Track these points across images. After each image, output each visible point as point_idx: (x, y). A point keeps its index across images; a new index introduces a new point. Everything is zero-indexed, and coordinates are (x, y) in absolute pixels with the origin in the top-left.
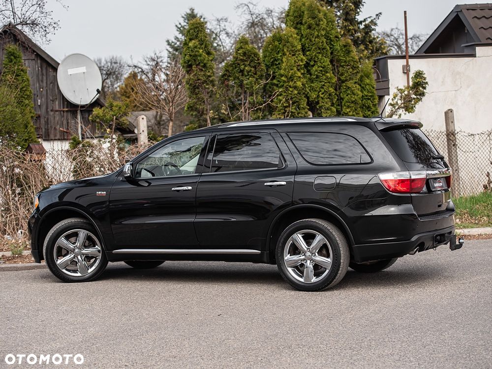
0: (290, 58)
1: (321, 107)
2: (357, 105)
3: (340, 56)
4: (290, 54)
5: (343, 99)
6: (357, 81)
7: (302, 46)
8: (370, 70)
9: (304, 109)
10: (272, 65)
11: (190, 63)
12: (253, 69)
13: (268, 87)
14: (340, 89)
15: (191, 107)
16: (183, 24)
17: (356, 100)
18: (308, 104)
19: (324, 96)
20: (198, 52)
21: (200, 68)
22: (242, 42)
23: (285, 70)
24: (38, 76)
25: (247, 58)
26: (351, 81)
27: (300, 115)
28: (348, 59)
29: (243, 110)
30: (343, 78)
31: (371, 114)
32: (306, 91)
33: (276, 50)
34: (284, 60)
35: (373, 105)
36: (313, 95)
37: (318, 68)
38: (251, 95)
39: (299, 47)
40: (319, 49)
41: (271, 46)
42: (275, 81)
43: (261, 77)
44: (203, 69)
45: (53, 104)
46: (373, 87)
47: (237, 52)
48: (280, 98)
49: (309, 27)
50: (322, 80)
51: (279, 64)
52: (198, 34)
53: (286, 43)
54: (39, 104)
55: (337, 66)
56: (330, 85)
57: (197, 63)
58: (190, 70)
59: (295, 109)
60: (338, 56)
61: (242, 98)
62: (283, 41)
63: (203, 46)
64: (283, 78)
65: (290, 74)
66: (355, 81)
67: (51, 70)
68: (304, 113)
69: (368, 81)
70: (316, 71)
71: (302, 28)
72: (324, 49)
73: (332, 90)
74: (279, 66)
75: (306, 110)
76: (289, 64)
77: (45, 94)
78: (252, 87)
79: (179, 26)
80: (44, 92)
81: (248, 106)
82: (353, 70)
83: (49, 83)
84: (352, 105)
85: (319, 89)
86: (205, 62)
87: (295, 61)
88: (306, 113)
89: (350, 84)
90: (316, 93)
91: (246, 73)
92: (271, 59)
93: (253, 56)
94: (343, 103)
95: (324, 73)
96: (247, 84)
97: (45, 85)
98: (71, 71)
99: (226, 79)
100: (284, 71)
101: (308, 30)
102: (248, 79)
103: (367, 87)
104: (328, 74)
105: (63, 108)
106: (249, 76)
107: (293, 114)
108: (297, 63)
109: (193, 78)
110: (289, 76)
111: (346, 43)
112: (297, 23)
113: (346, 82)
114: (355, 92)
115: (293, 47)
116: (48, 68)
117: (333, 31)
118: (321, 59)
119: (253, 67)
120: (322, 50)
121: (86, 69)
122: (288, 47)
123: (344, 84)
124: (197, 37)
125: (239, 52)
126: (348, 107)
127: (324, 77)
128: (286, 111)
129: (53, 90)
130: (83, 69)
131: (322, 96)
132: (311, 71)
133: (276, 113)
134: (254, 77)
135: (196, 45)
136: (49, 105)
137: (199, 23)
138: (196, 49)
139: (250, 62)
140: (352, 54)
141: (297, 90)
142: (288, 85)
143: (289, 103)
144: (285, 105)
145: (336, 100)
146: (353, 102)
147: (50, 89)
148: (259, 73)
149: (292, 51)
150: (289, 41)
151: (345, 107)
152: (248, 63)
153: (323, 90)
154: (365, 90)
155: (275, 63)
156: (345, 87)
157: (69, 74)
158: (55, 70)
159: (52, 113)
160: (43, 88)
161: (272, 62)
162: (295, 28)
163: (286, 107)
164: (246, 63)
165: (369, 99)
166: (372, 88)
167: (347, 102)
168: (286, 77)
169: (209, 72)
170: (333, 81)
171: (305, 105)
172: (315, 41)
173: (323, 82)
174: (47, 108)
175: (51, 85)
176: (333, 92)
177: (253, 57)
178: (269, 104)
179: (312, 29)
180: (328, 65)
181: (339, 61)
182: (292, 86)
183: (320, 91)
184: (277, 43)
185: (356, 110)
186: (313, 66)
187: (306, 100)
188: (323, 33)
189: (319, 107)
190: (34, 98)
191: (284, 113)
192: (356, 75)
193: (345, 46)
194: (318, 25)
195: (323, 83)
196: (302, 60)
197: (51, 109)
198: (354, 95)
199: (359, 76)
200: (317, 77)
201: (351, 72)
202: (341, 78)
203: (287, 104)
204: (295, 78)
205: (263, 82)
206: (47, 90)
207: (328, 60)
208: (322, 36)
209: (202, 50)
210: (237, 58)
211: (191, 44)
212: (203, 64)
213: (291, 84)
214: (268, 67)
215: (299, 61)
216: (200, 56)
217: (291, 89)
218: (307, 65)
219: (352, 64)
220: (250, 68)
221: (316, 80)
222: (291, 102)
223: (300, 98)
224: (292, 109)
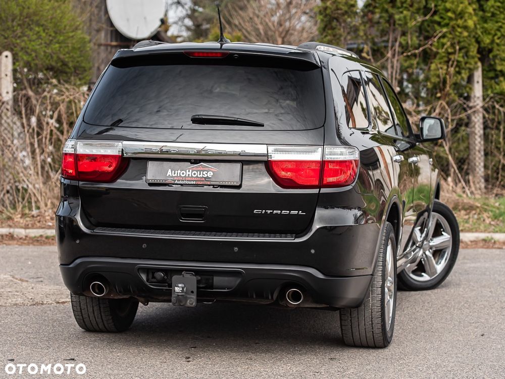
1: (495, 57)
9: (473, 57)
13: (425, 26)
18: (479, 52)
19: (501, 42)
23: (452, 2)
27: (468, 65)
29: (389, 55)
32: (476, 33)
36: (487, 40)
38: (404, 34)
42: (437, 18)
43: (418, 11)
45: (97, 35)
48: (444, 40)
50: (499, 20)
59: (463, 57)
61: (389, 39)
64: (450, 14)
65: (460, 9)
68: (473, 63)
70: (493, 6)
75: (476, 59)
77: (88, 20)
78: (406, 23)
85: (495, 32)
88: (476, 63)
90: (490, 37)
95: (502, 10)
96: (400, 20)
99: (370, 11)
100: (451, 5)
102: (402, 12)
106: (403, 8)
107: (459, 64)
109: (330, 6)
110: (458, 13)
128: (450, 60)
131: (498, 41)
132: (485, 6)
133: (437, 61)
134: (409, 10)
141: (467, 32)
142: (455, 24)
143: (454, 48)
144: (449, 51)
148: (416, 5)
153: (499, 34)
163: (450, 54)
168: (454, 12)
171: (475, 52)
173: (500, 22)
178: (428, 48)
182: (461, 25)
183: (496, 35)
187: (477, 46)
189: (493, 56)
191: (448, 62)
195: (500, 24)
200: (493, 15)
203: (452, 50)
204: (467, 15)
205: (420, 19)
206: (91, 16)
213: (460, 22)
217: (459, 30)
221: (491, 20)
222: (458, 48)
223: (469, 42)
224: (458, 57)
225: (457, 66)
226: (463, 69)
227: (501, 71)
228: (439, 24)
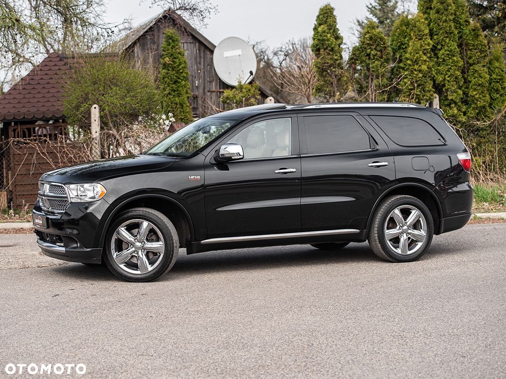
0: (416, 42)
2: (483, 88)
3: (469, 39)
4: (416, 38)
5: (470, 82)
6: (485, 64)
7: (430, 30)
8: (500, 54)
9: (429, 91)
10: (398, 49)
11: (318, 47)
12: (378, 53)
13: (395, 70)
14: (468, 72)
15: (319, 89)
16: (374, 4)
17: (482, 83)
18: (434, 87)
19: (451, 79)
20: (326, 36)
21: (328, 51)
22: (369, 27)
23: (410, 53)
24: (196, 58)
25: (373, 42)
26: (479, 65)
27: (425, 97)
28: (476, 43)
29: (370, 92)
30: (471, 61)
31: (499, 97)
32: (432, 74)
33: (404, 34)
34: (410, 44)
35: (502, 88)
36: (440, 78)
37: (445, 51)
38: (377, 77)
39: (427, 31)
40: (447, 33)
41: (398, 30)
42: (401, 65)
43: (387, 61)
44: (331, 53)
45: (210, 85)
46: (503, 71)
47: (364, 37)
48: (406, 80)
49: (438, 12)
50: (448, 64)
51: (406, 48)
52: (327, 19)
53: (413, 28)
54: (197, 85)
55: (466, 50)
56: (457, 68)
57: (325, 47)
58: (319, 54)
59: (421, 92)
60: (467, 40)
61: (369, 81)
62: (410, 25)
63: (331, 31)
64: (409, 62)
65: (415, 57)
66: (483, 64)
67: (208, 53)
68: (429, 95)
69: (497, 64)
70: (443, 54)
71: (431, 13)
72: (451, 33)
73: (458, 73)
74: (406, 49)
75: (432, 92)
76: (414, 48)
77: (203, 75)
78: (378, 70)
79: (370, 7)
80: (202, 74)
81: (375, 88)
82: (481, 54)
83: (206, 65)
84: (479, 88)
85: (446, 72)
86: (333, 46)
87: (421, 45)
88: (432, 95)
89: (477, 67)
90: (443, 76)
91: (372, 57)
92: (398, 43)
93: (379, 40)
94: (470, 86)
95: (450, 56)
96: (373, 68)
97: (202, 67)
98: (227, 54)
99: (353, 63)
100: (409, 55)
101: (436, 15)
102: (374, 62)
103: (497, 70)
104: (455, 58)
105: (220, 89)
106: (375, 59)
107: (418, 97)
108: (424, 47)
109: (321, 61)
110: (414, 60)
111: (474, 27)
112: (427, 8)
113: (474, 66)
114: (482, 75)
115: (420, 31)
116: (206, 51)
117: (463, 16)
118: (448, 43)
119: (379, 51)
120: (449, 34)
121: (242, 51)
122: (415, 32)
123: (472, 67)
124: (326, 22)
125: (366, 36)
126: (475, 90)
127: (451, 61)
128: (411, 93)
129: (210, 72)
130: (238, 52)
131: (449, 79)
132: (439, 54)
133: (402, 95)
134: (380, 61)
135: (324, 30)
136: (206, 86)
137: (329, 9)
138: (324, 34)
139: (376, 47)
140: (481, 38)
141: (422, 73)
142: (412, 69)
143: (414, 85)
144: (410, 87)
145: (462, 83)
146: (479, 85)
147: (207, 71)
148: (384, 57)
149: (419, 35)
150: (416, 25)
151: (472, 90)
152: (375, 47)
153: (449, 74)
154: (494, 73)
155: (402, 47)
156: (472, 71)
157: (225, 56)
158: (212, 52)
159: (209, 94)
160: (200, 70)
161: (399, 46)
162: (425, 13)
163: (411, 89)
164: (372, 47)
165: (498, 82)
166: (501, 72)
167: (474, 85)
168: (412, 60)
169: (336, 55)
170: (459, 65)
171: (431, 88)
172: (442, 25)
173: (450, 65)
174: (204, 89)
175: (208, 67)
176: (459, 75)
177: (378, 42)
178: (395, 86)
179: (440, 13)
180: (455, 49)
181: (467, 44)
182: (417, 69)
183: (447, 74)
184: (404, 28)
185: (483, 93)
186: (440, 50)
187: (432, 83)
188: (451, 17)
189: (446, 90)
190: (192, 79)
191: (410, 95)
192: (484, 59)
193: (474, 30)
194: (447, 10)
196: (428, 44)
197: (208, 89)
198: (481, 78)
199: (487, 59)
200: (444, 60)
201: (479, 56)
202: (469, 61)
203: (412, 87)
204: (420, 62)
205: (388, 66)
206: (204, 72)
207: (455, 44)
208: (450, 20)
209: (330, 35)
210: (364, 43)
211: (320, 29)
212: (330, 48)
213: (416, 67)
214: (395, 51)
215: (425, 44)
216: (328, 40)
217: (416, 73)
218: (434, 49)
219: (480, 48)
220: (376, 52)
221: (443, 64)
222: (416, 85)
223: (425, 81)
224: (417, 91)
225: (416, 98)
226: (422, 99)
227: (452, 100)
228: (403, 69)
